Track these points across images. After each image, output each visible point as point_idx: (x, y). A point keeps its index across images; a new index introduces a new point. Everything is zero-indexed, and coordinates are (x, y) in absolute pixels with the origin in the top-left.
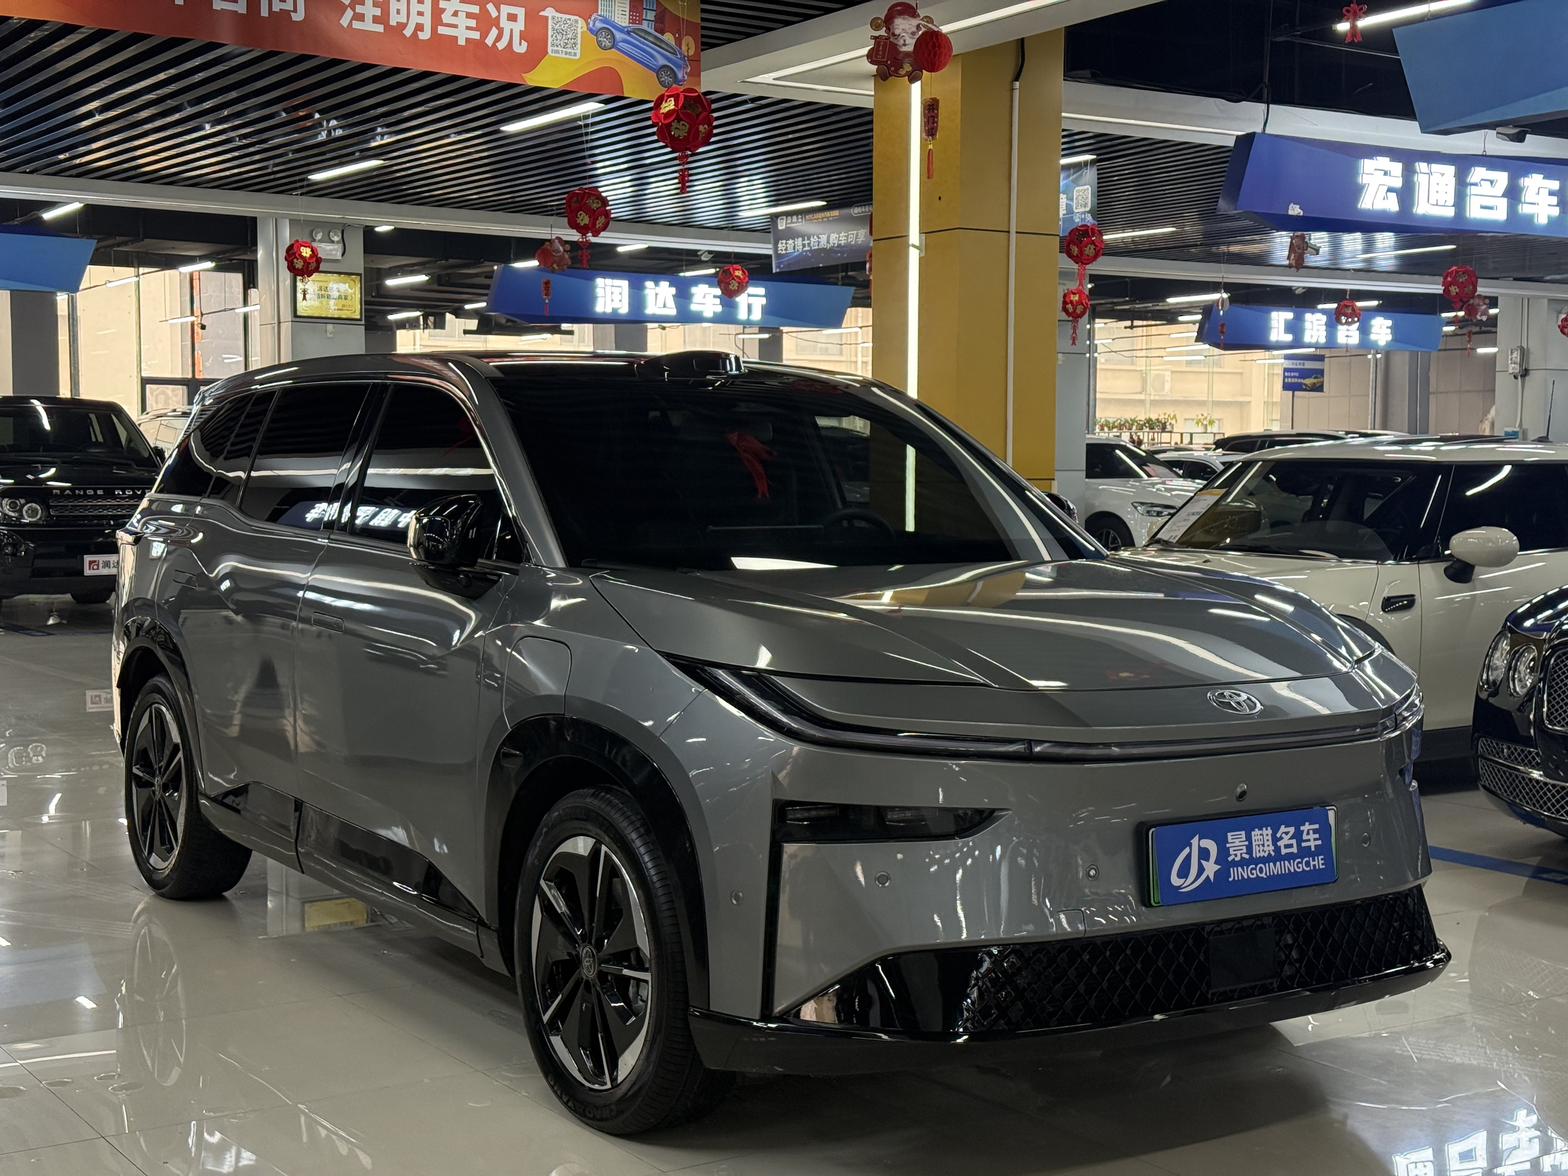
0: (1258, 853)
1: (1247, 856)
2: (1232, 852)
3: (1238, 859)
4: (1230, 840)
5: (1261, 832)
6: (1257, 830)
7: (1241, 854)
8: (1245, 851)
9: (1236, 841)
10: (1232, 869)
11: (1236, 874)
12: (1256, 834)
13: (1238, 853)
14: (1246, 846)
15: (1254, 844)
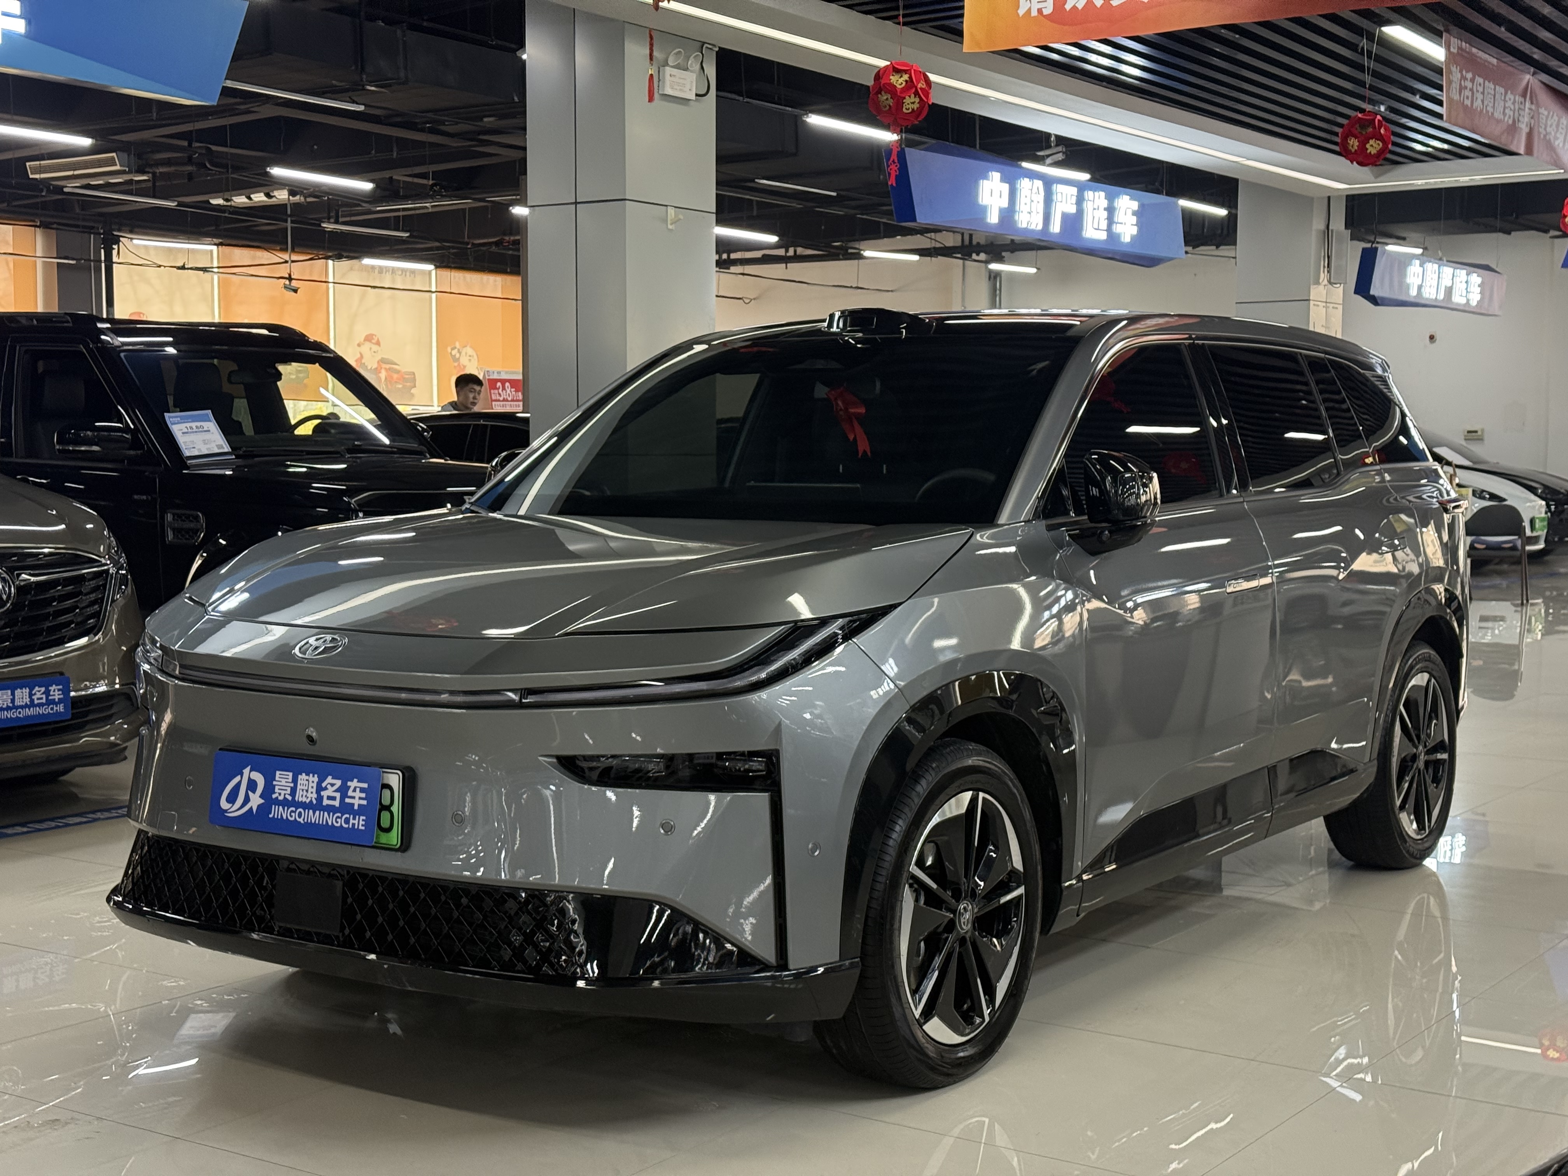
0: (300, 797)
1: (290, 798)
2: (277, 790)
3: (281, 798)
4: (277, 779)
5: (307, 777)
6: (304, 774)
7: (285, 794)
8: (289, 792)
9: (283, 780)
10: (273, 806)
11: (278, 812)
12: (302, 777)
13: (283, 792)
14: (291, 787)
15: (299, 787)
